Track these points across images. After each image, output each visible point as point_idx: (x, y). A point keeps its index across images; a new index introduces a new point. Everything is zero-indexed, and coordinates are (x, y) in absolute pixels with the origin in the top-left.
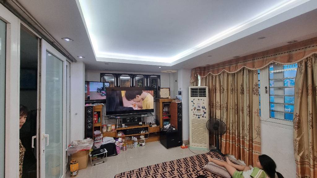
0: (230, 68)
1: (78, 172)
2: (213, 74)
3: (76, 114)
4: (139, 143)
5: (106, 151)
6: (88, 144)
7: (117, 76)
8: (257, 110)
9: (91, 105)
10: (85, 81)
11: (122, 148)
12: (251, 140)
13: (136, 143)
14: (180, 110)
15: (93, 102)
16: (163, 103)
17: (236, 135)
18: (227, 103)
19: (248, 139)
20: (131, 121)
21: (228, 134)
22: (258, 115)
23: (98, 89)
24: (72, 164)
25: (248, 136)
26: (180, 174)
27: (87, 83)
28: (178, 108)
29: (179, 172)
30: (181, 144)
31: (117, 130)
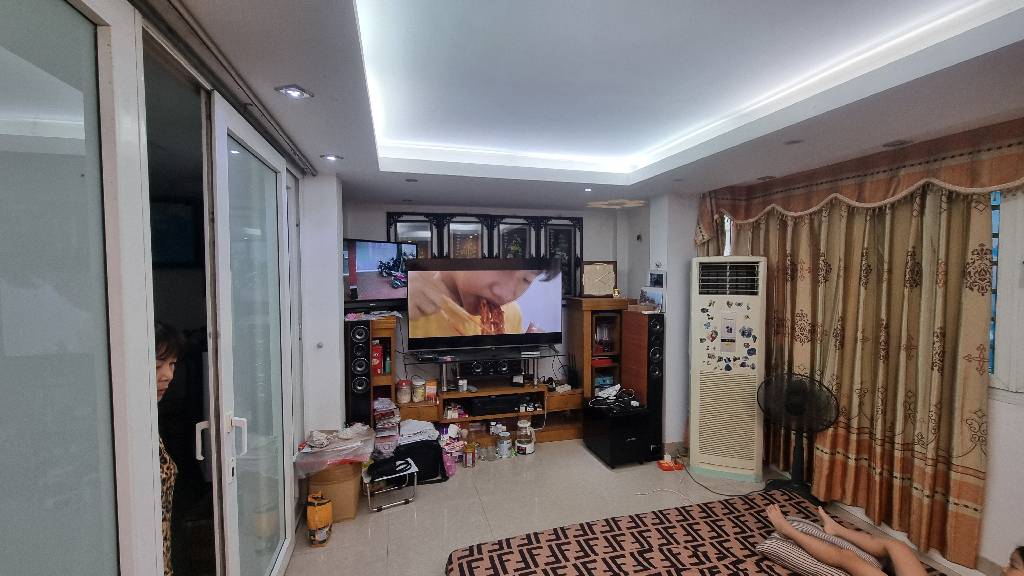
0: (860, 188)
1: (330, 530)
2: (786, 213)
3: (319, 346)
4: (514, 444)
5: (414, 469)
6: (358, 443)
7: (439, 221)
8: (981, 348)
9: (363, 317)
10: (344, 240)
11: (460, 457)
12: (944, 459)
13: (506, 445)
14: (657, 339)
15: (368, 307)
16: (593, 312)
17: (879, 435)
18: (843, 319)
19: (931, 454)
20: (485, 371)
21: (841, 431)
22: (981, 370)
23: (382, 266)
24: (312, 504)
25: (932, 446)
26: (673, 565)
27: (350, 244)
28: (651, 333)
29: (667, 559)
30: (656, 455)
31: (445, 400)
